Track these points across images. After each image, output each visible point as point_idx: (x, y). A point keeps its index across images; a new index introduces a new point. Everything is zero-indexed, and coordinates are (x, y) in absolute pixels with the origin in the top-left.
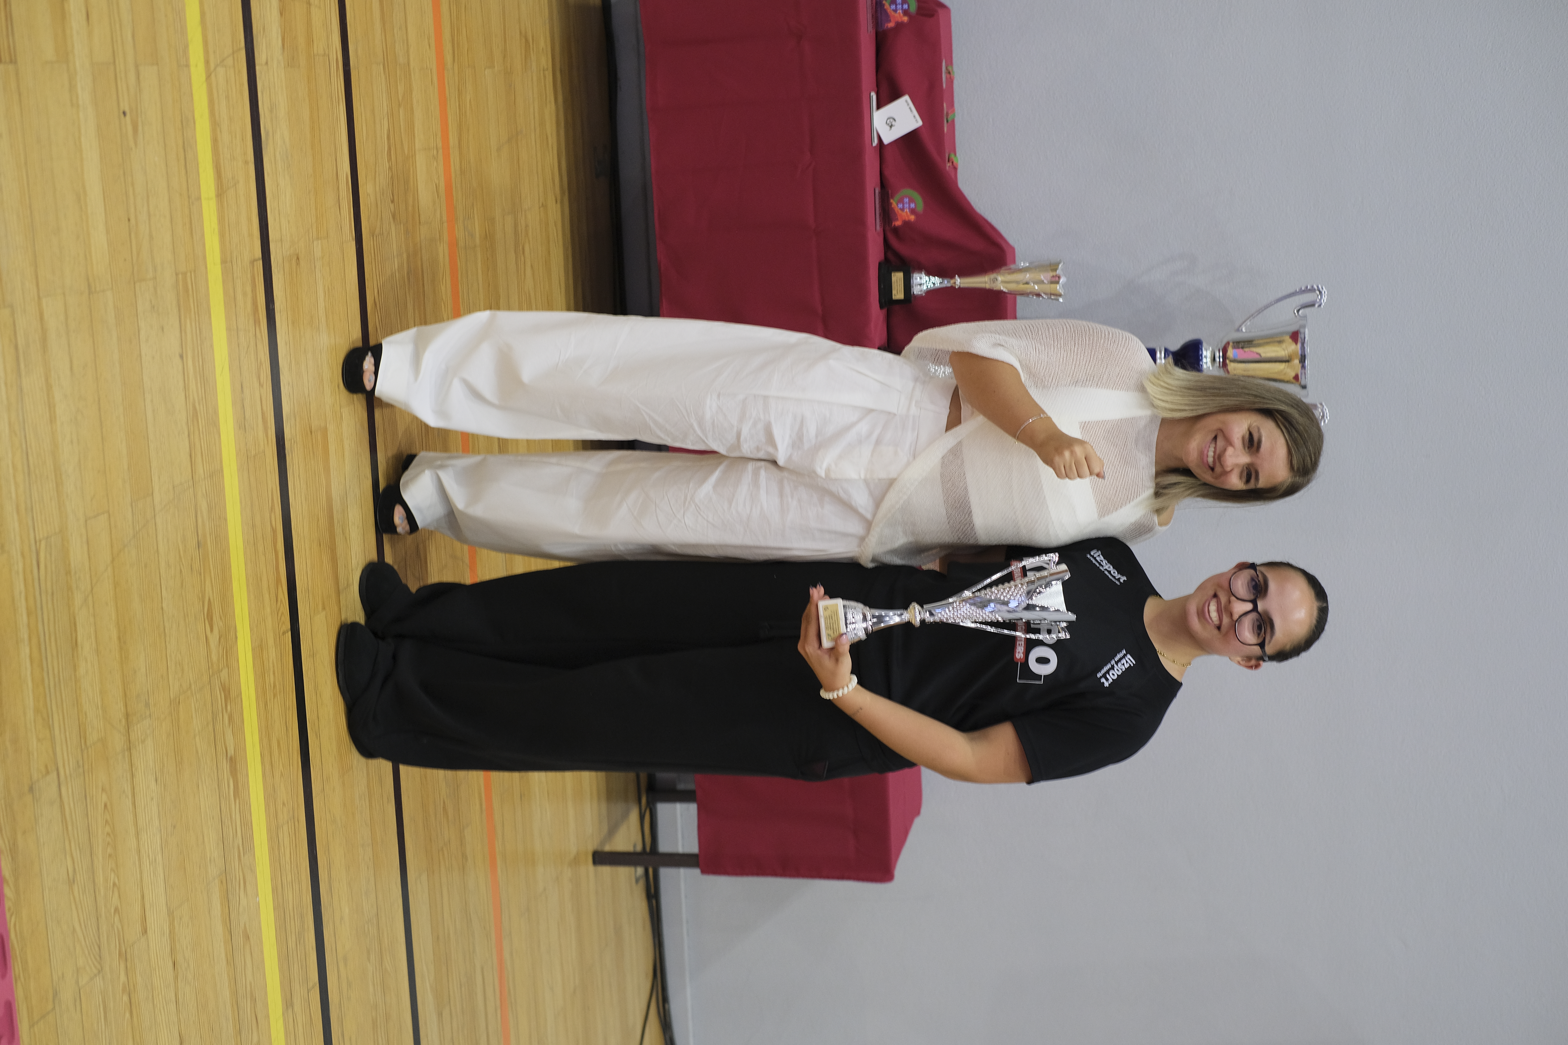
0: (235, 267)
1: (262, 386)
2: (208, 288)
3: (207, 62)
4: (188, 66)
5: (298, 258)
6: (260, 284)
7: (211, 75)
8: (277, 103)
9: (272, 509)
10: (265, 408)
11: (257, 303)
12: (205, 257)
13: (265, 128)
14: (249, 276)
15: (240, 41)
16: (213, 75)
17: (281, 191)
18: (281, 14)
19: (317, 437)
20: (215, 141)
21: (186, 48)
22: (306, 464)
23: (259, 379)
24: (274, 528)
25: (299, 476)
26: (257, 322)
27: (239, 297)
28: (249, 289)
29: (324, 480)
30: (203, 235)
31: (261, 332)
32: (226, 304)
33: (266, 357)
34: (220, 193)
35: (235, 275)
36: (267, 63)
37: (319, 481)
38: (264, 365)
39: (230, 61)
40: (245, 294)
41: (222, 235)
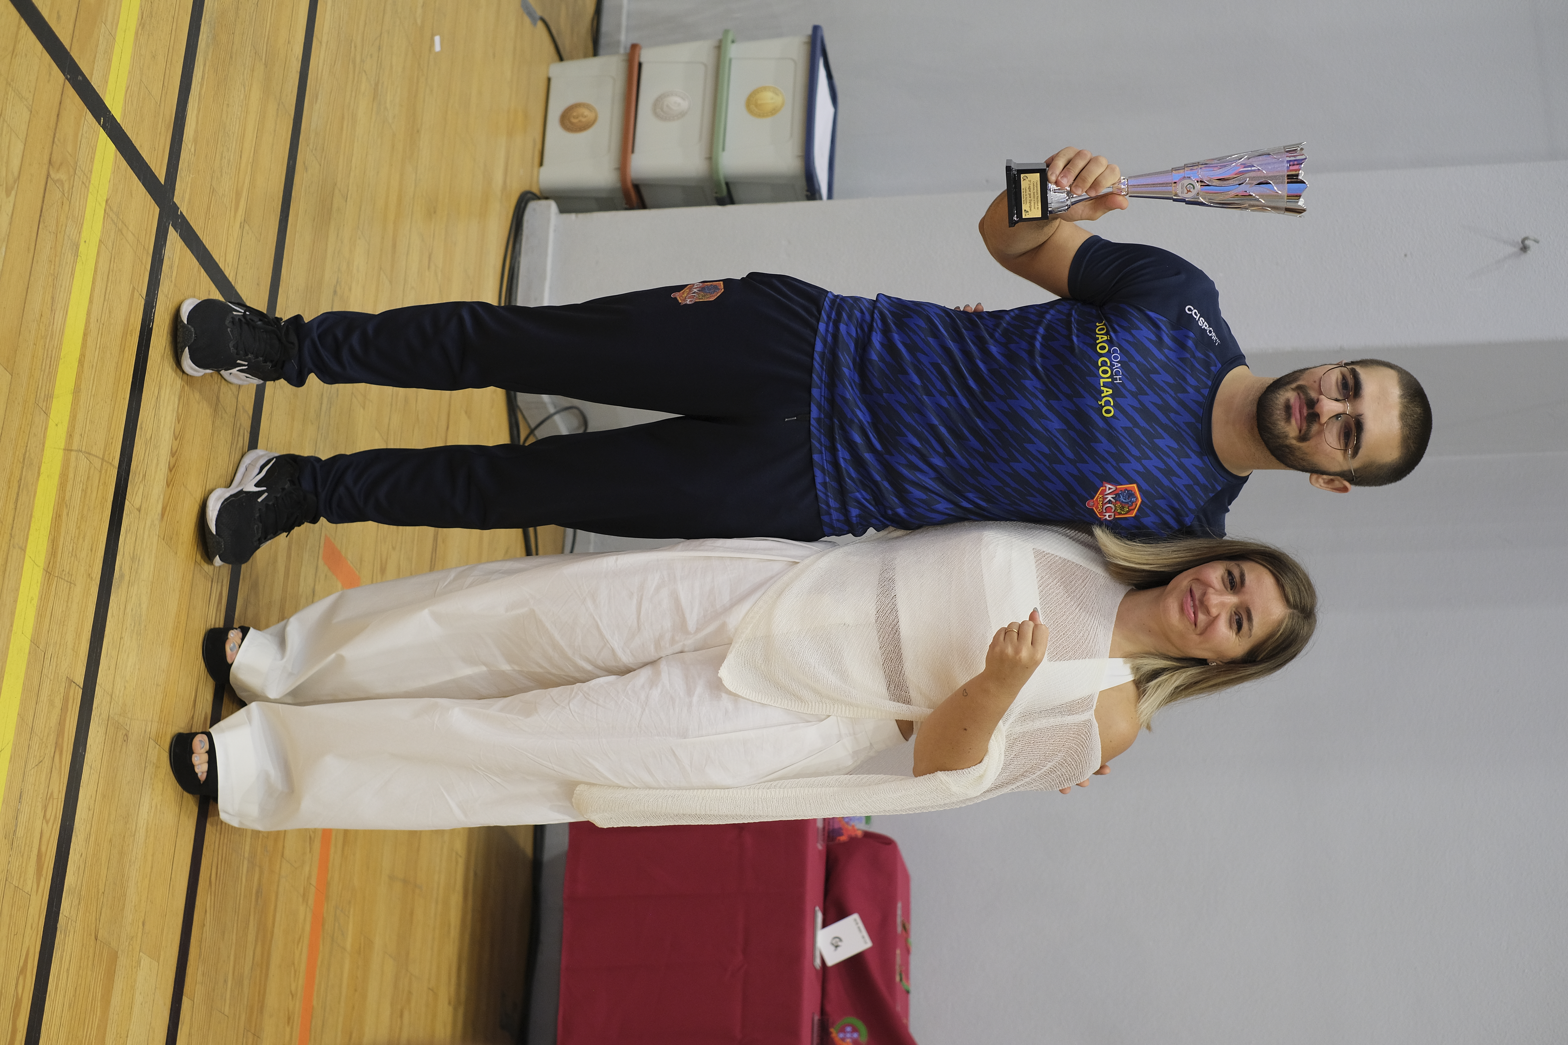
0: (47, 662)
1: (47, 822)
2: (8, 648)
3: (70, 436)
4: (47, 414)
5: (126, 735)
6: (73, 712)
7: (71, 450)
8: (141, 559)
9: (23, 971)
10: (43, 849)
11: (64, 725)
12: (13, 613)
13: (121, 568)
14: (62, 690)
15: (114, 458)
16: (73, 454)
17: (124, 648)
18: (168, 485)
19: (103, 949)
20: (57, 518)
21: (49, 397)
22: (80, 967)
23: (45, 811)
24: (20, 997)
25: (68, 970)
26: (58, 746)
27: (44, 697)
28: (58, 704)
29: (99, 1009)
30: (17, 590)
31: (61, 762)
32: (26, 689)
33: (60, 797)
34: (49, 572)
35: (45, 671)
36: (139, 510)
37: (92, 1003)
38: (55, 801)
39: (97, 463)
40: (51, 703)
41: (40, 615)
